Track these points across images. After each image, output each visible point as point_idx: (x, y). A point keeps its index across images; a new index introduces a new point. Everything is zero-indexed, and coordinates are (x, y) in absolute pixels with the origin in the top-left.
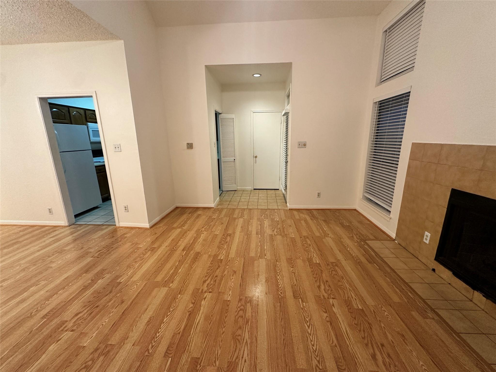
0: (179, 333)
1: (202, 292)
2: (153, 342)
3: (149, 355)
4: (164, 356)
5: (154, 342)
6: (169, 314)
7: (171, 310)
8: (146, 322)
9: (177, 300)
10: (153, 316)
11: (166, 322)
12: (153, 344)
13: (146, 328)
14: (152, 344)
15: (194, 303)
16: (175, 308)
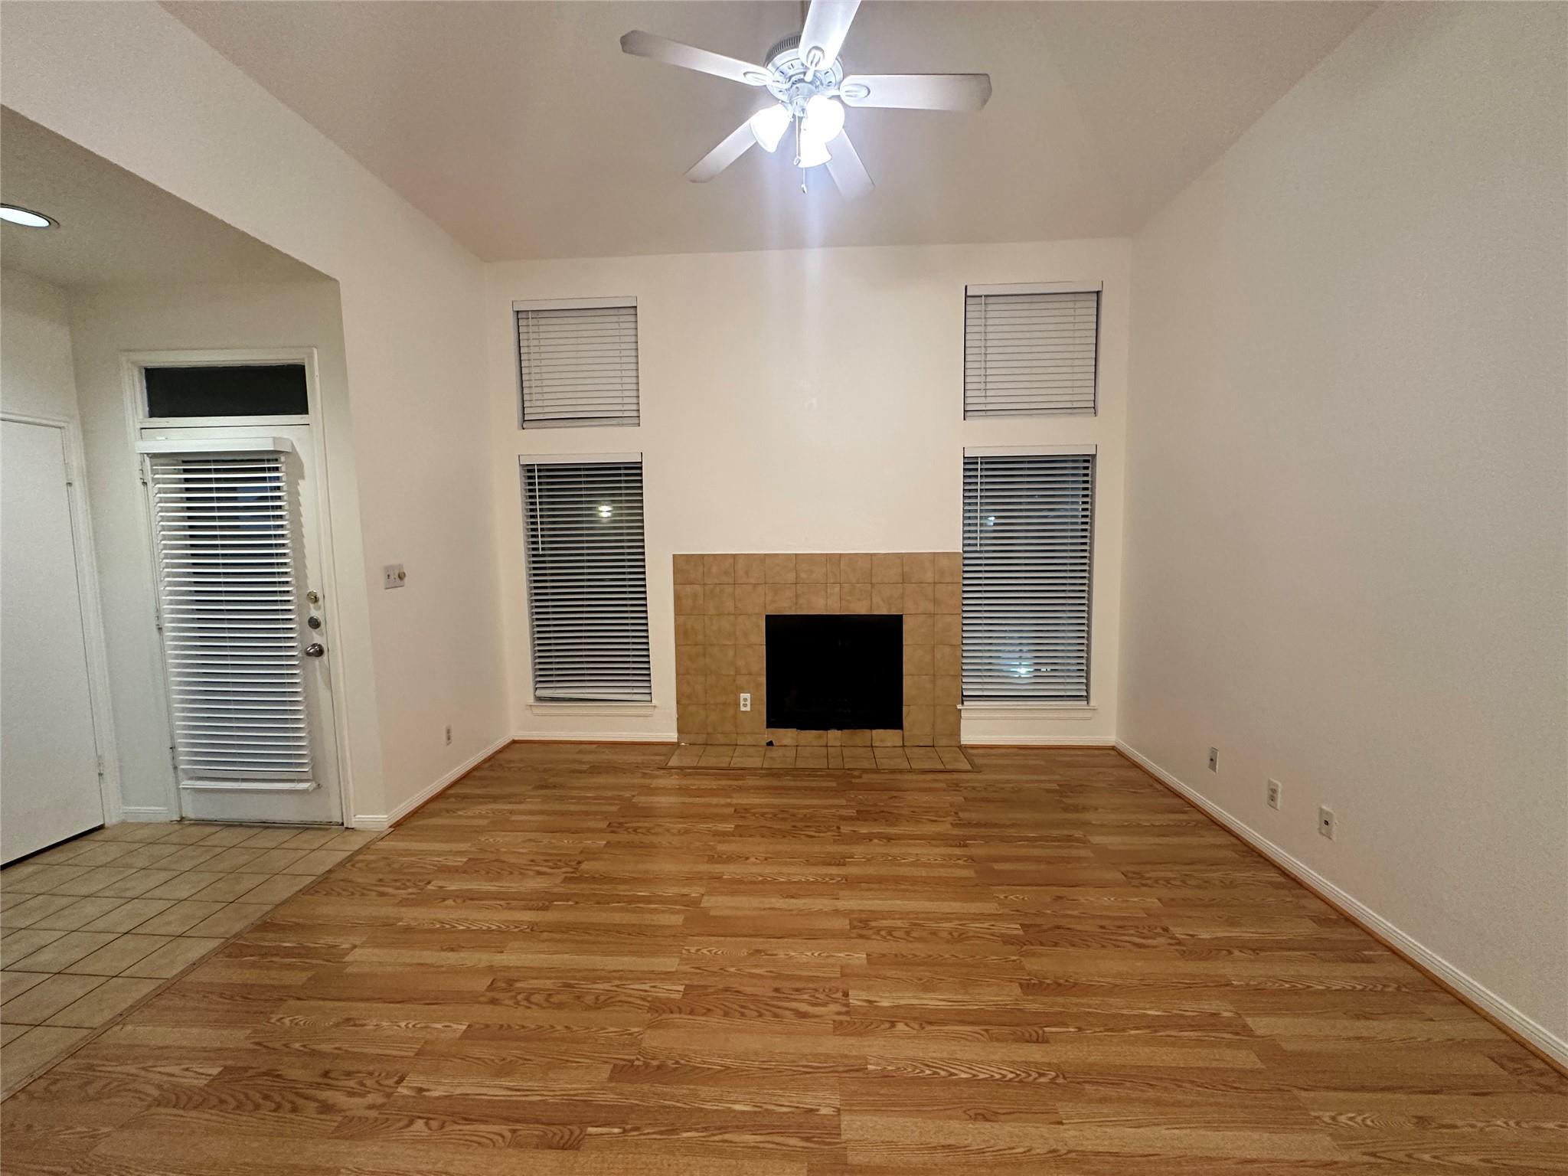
0: (987, 1031)
1: (847, 1013)
2: (1031, 1078)
3: (1061, 1076)
4: (1047, 1042)
5: (1030, 1075)
6: (943, 1073)
7: (928, 1072)
8: (988, 1125)
9: (890, 1068)
10: (965, 1112)
11: (970, 1071)
12: (1034, 1075)
13: (1004, 1114)
14: (1036, 1079)
15: (892, 1022)
16: (919, 1065)
